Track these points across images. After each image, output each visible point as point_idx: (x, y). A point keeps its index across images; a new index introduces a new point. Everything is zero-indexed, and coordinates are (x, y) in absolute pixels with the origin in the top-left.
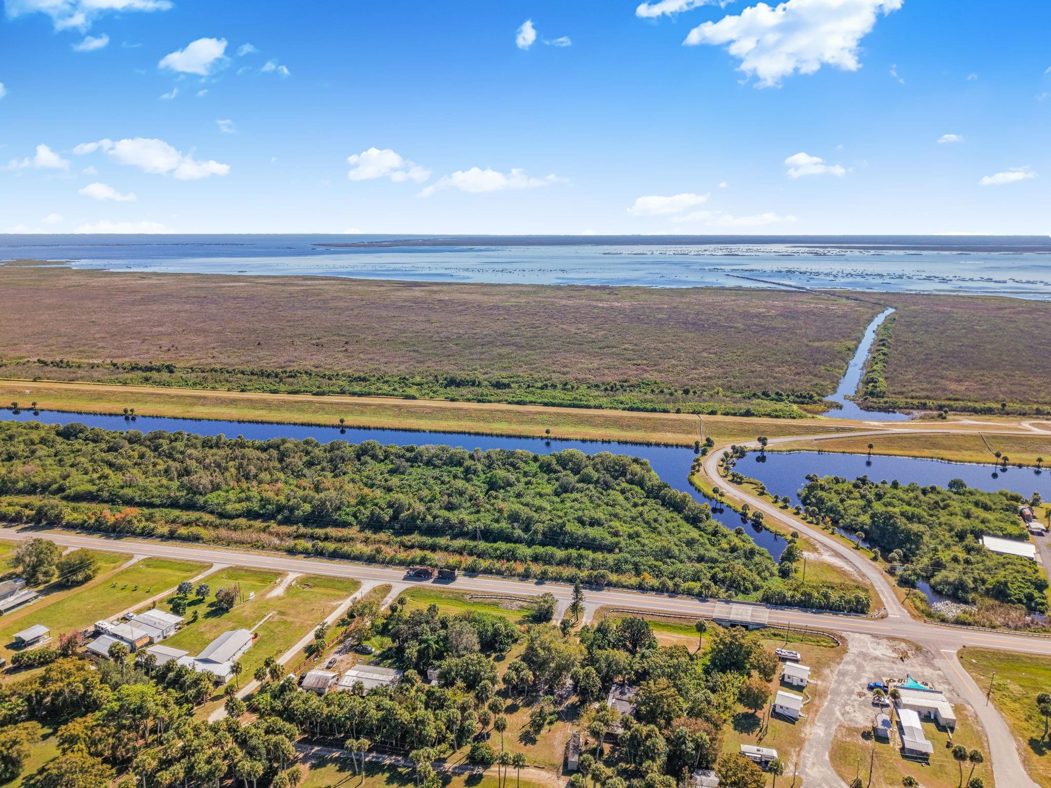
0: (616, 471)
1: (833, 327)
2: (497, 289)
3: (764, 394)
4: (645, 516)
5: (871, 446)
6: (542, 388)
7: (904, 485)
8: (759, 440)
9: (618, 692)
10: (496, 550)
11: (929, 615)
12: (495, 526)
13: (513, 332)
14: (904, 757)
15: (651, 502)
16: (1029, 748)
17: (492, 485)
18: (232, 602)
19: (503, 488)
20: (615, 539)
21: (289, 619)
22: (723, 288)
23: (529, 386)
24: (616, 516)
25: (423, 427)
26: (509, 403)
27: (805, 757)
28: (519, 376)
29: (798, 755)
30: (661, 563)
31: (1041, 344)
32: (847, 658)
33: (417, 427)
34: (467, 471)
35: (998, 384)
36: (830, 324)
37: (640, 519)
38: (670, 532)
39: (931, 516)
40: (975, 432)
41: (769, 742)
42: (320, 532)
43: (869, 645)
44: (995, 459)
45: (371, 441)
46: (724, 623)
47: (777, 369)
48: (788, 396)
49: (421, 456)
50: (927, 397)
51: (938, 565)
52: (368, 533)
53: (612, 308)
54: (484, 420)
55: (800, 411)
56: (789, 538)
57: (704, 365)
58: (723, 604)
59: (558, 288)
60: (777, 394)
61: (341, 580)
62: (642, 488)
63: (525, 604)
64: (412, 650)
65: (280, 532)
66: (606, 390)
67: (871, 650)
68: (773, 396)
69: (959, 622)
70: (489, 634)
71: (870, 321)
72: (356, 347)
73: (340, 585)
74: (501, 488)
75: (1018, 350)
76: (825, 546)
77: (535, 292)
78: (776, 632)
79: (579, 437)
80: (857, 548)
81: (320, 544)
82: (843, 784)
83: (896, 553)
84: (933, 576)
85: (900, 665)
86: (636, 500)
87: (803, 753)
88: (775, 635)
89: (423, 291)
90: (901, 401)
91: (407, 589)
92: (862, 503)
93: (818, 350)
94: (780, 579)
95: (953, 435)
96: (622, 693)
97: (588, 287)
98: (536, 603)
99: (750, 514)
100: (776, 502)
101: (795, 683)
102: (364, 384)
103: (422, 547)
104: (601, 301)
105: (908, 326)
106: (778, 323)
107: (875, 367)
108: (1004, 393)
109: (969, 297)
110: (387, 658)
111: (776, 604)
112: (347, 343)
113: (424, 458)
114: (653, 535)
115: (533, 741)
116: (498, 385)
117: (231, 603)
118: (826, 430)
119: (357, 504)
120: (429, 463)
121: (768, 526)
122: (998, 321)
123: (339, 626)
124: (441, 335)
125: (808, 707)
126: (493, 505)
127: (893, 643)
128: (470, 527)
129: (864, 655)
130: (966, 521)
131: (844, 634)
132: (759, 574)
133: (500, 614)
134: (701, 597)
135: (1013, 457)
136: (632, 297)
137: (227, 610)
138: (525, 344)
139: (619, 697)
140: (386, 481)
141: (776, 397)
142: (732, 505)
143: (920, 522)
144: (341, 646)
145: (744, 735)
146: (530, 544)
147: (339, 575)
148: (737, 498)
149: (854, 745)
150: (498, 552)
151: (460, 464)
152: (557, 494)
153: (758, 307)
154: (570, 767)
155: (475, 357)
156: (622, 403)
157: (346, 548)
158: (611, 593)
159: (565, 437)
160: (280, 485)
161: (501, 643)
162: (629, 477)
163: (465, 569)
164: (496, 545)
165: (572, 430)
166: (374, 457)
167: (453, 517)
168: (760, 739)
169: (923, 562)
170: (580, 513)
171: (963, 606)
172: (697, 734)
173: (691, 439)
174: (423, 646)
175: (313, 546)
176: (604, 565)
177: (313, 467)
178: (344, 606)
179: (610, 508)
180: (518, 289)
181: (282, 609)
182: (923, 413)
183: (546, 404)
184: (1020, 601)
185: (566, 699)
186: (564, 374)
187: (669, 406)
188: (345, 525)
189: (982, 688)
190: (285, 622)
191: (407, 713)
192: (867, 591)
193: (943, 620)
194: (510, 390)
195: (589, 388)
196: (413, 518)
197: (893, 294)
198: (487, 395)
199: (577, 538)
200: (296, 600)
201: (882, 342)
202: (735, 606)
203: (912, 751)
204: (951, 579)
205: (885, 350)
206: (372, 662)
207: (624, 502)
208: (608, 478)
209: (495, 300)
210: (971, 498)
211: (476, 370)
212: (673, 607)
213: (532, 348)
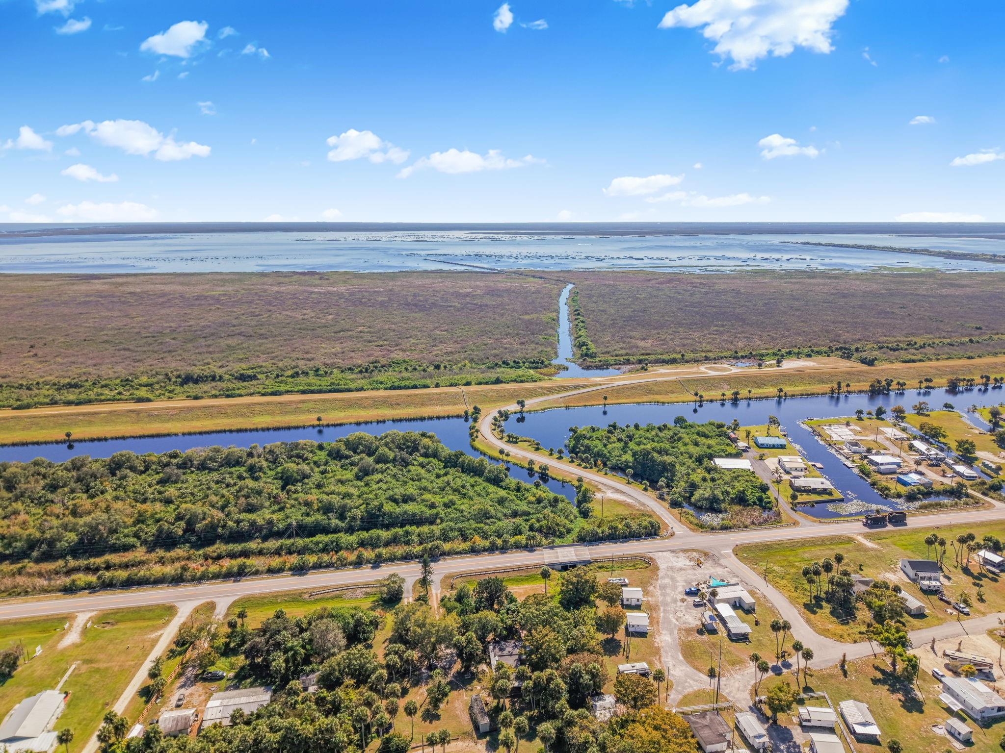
0: (408, 447)
1: (533, 302)
2: (195, 278)
3: (504, 363)
4: (452, 484)
5: (605, 398)
6: (292, 376)
7: (643, 426)
8: (518, 403)
9: (497, 650)
10: (317, 543)
11: (702, 527)
12: (309, 520)
13: (235, 322)
14: (733, 641)
15: (452, 471)
16: (805, 611)
17: (287, 480)
18: (15, 663)
19: (300, 481)
20: (434, 511)
21: (102, 666)
22: (426, 271)
23: (278, 376)
24: (425, 489)
25: (173, 431)
26: (263, 395)
27: (665, 662)
28: (261, 367)
29: (660, 662)
30: (482, 525)
31: (686, 306)
32: (661, 573)
33: (166, 432)
34: (252, 469)
35: (671, 339)
36: (530, 299)
37: (448, 488)
38: (479, 495)
39: (673, 448)
40: (673, 378)
41: (634, 658)
42: (99, 561)
43: (672, 560)
44: (694, 398)
45: (124, 452)
46: (556, 567)
47: (505, 341)
48: (524, 363)
49: (191, 461)
50: (627, 354)
51: (693, 486)
52: (161, 552)
53: (329, 292)
54: (242, 415)
55: (538, 375)
56: (577, 484)
57: (441, 342)
58: (548, 551)
59: (263, 275)
60: (514, 362)
61: (150, 609)
62: (439, 460)
63: (369, 590)
64: (278, 661)
65: (43, 571)
66: (361, 372)
67: (675, 564)
68: (512, 364)
69: (725, 528)
70: (351, 625)
71: (559, 295)
72: (47, 350)
73: (150, 614)
74: (297, 481)
75: (674, 312)
76: (605, 485)
77: (240, 280)
78: (602, 565)
79: (353, 421)
80: (629, 483)
81: (108, 574)
82: (701, 675)
83: (662, 482)
84: (692, 495)
85: (699, 571)
86: (437, 471)
87: (663, 659)
88: (600, 568)
89: (105, 283)
90: (611, 360)
91: (235, 602)
92: (621, 445)
93: (530, 322)
94: (583, 520)
95: (660, 382)
96: (501, 650)
97: (295, 273)
98: (385, 586)
99: (536, 468)
100: (551, 454)
101: (633, 604)
102: (77, 391)
103: (232, 556)
104: (316, 286)
105: (589, 298)
106: (487, 300)
107: (580, 333)
108: (678, 346)
109: (623, 272)
110: (245, 678)
111: (591, 541)
112: (32, 347)
113: (195, 462)
114: (466, 501)
115: (437, 717)
116: (243, 378)
117: (13, 666)
118: (566, 388)
119: (134, 524)
120: (203, 467)
121: (554, 476)
122: (650, 290)
123: (169, 658)
124: (150, 330)
125: (653, 620)
126: (296, 499)
127: (688, 554)
128: (281, 526)
129: (672, 568)
130: (698, 448)
131: (651, 555)
132: (566, 518)
133: (353, 605)
134: (529, 548)
135: (707, 395)
136: (345, 282)
137: (9, 675)
138: (253, 334)
139: (500, 653)
140: (160, 493)
141: (514, 365)
142: (518, 462)
143: (667, 455)
144: (183, 679)
145: (613, 657)
146: (350, 530)
147: (145, 604)
148: (519, 456)
149: (696, 641)
150: (321, 545)
151: (238, 463)
152: (358, 478)
153: (465, 287)
154: (482, 730)
155: (200, 350)
156: (381, 383)
157: (142, 572)
158: (448, 561)
159: (339, 422)
160: (23, 517)
161: (364, 632)
162: (422, 451)
163: (290, 569)
164: (315, 539)
165: (342, 414)
166: (133, 469)
167: (260, 518)
168: (627, 657)
169: (681, 486)
170: (391, 493)
171: (721, 516)
172: (590, 666)
173: (460, 409)
174: (290, 654)
175: (99, 578)
176: (431, 537)
177: (59, 490)
178: (168, 635)
179: (417, 483)
180: (219, 277)
181: (87, 657)
182: (629, 367)
183: (304, 392)
184: (755, 503)
185: (450, 668)
186: (309, 360)
187: (428, 382)
188: (126, 548)
189: (759, 574)
190: (98, 670)
191: (308, 726)
192: (651, 516)
193: (713, 529)
194: (258, 382)
195: (342, 372)
196: (213, 527)
197: (567, 272)
198: (234, 389)
199: (397, 517)
200: (100, 642)
201: (576, 313)
202: (559, 550)
203: (735, 634)
204: (707, 495)
205: (582, 318)
206: (230, 686)
207: (428, 475)
208: (404, 454)
209: (198, 290)
210: (693, 430)
211: (208, 364)
212: (509, 562)
213: (261, 336)
